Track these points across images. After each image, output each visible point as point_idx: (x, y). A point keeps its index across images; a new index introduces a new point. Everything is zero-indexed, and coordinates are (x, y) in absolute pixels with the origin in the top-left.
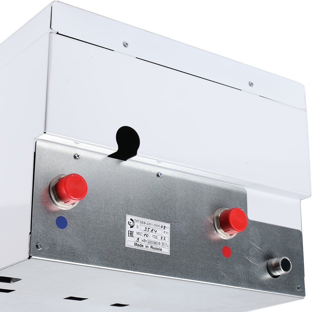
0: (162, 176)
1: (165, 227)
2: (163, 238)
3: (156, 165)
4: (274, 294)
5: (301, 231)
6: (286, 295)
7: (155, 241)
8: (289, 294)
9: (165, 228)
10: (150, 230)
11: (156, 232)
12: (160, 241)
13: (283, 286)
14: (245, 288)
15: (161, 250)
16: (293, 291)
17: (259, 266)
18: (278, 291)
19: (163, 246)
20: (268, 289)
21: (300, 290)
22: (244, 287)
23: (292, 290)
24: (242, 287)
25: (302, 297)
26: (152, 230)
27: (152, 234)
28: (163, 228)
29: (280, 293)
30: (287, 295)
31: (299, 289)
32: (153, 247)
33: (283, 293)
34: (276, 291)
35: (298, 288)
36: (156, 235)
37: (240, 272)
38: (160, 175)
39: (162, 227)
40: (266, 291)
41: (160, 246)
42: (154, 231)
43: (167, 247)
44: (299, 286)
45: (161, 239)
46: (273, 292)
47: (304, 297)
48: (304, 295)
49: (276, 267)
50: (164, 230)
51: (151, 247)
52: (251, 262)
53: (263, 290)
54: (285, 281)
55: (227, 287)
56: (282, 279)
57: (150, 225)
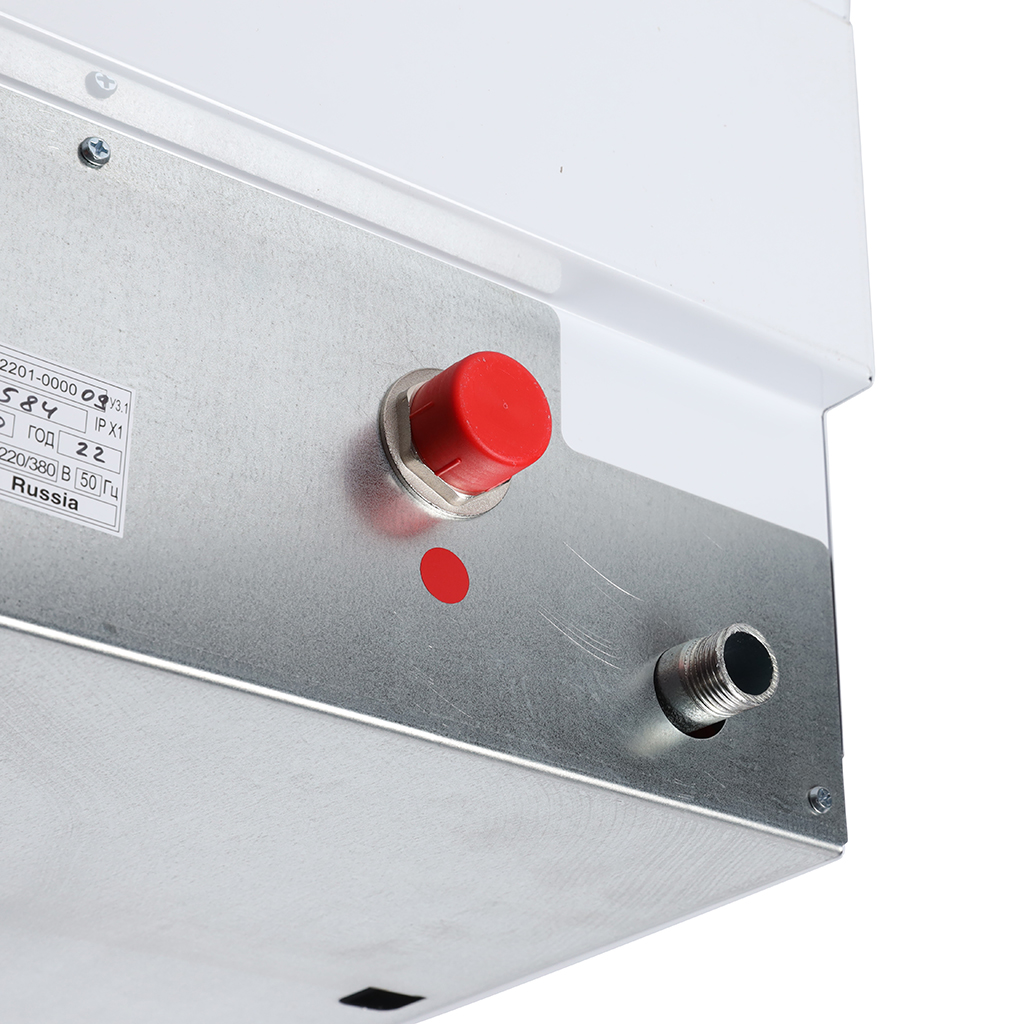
0: (103, 156)
1: (104, 399)
2: (91, 451)
3: (78, 102)
4: (689, 811)
5: (827, 546)
6: (749, 823)
7: (39, 459)
8: (765, 823)
9: (108, 405)
10: (17, 399)
11: (51, 412)
12: (73, 465)
13: (736, 781)
14: (540, 761)
15: (75, 505)
16: (787, 811)
17: (613, 670)
18: (711, 799)
19: (88, 488)
20: (661, 782)
21: (823, 810)
22: (532, 759)
23: (780, 807)
24: (520, 755)
25: (832, 846)
26: (29, 403)
27: (25, 420)
28: (96, 400)
29: (722, 811)
30: (755, 825)
31: (818, 807)
32: (28, 482)
33: (735, 814)
34: (697, 801)
35: (813, 801)
36: (47, 426)
37: (514, 681)
38: (93, 150)
39: (87, 395)
40: (650, 791)
41: (69, 485)
42: (37, 407)
43: (107, 497)
44: (814, 792)
45: (79, 452)
46: (686, 802)
47: (840, 849)
48: (842, 838)
49: (700, 680)
50: (100, 414)
51: (15, 484)
52: (574, 647)
53: (634, 787)
54: (744, 759)
55: (439, 744)
56: (732, 746)
57: (17, 377)
